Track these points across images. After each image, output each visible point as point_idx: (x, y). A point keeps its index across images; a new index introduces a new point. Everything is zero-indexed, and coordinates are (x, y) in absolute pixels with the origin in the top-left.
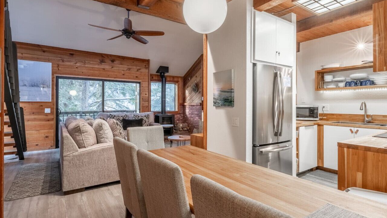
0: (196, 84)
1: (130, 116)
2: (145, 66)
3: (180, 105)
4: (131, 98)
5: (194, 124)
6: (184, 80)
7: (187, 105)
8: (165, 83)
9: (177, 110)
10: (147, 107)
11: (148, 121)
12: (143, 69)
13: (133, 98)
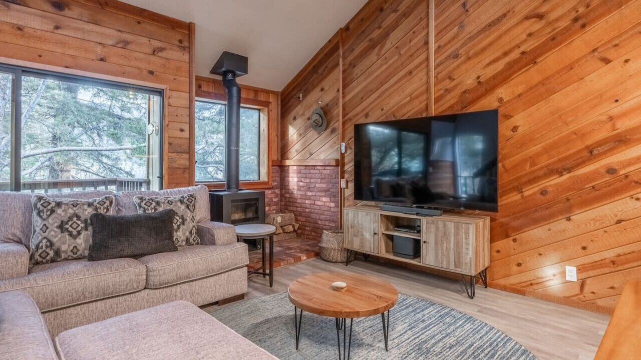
0: (322, 108)
1: (124, 201)
2: (180, 41)
3: (272, 166)
4: (135, 146)
5: (314, 216)
6: (282, 101)
7: (292, 164)
8: (239, 107)
9: (264, 178)
10: (184, 170)
11: (193, 219)
12: (171, 49)
13: (140, 148)
